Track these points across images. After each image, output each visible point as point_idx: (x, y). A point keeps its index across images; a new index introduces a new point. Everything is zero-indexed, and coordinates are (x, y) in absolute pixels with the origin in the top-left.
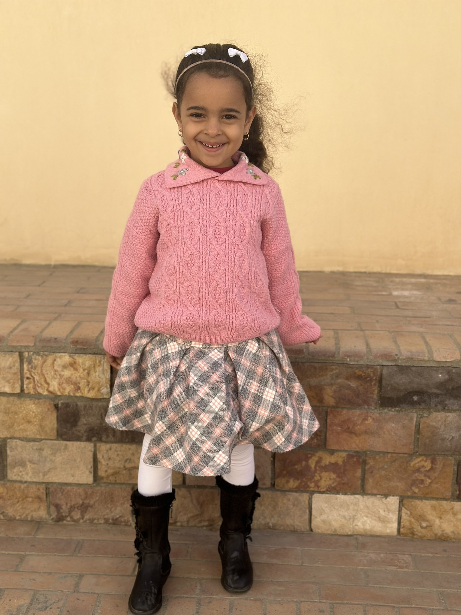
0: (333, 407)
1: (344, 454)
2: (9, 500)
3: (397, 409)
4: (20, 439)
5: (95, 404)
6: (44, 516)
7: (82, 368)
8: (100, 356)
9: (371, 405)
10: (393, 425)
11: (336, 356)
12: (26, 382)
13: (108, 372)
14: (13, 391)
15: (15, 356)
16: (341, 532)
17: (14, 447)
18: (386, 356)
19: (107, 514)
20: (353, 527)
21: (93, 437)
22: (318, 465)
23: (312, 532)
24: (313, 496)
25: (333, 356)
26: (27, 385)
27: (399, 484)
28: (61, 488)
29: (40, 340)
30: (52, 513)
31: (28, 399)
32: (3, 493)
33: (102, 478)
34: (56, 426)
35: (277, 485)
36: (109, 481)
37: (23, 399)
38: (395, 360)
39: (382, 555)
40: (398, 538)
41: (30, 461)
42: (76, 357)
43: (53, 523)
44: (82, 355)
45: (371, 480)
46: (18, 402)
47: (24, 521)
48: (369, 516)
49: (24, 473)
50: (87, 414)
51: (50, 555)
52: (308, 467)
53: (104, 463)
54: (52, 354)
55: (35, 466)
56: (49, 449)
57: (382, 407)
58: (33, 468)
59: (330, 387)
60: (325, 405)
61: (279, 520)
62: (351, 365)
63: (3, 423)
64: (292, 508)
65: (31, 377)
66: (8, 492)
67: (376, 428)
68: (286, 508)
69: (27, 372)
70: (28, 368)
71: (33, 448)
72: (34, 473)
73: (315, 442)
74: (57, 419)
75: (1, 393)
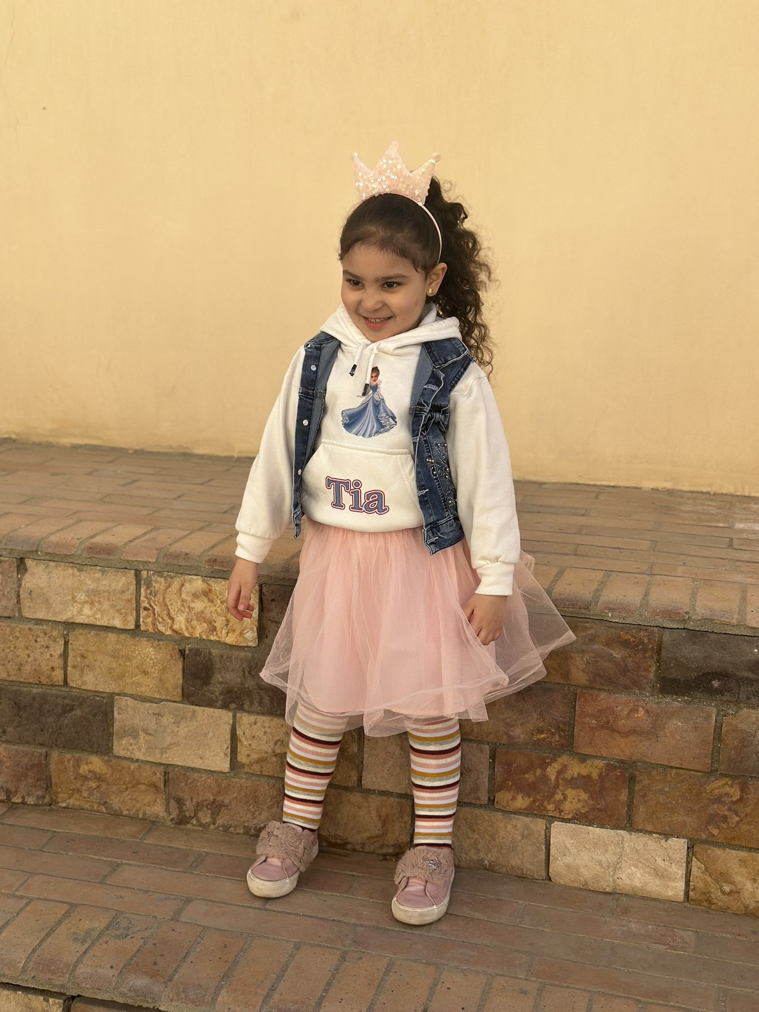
0: (586, 687)
1: (601, 764)
2: (114, 784)
3: (686, 698)
4: (131, 696)
5: (235, 653)
6: (161, 815)
7: (220, 599)
9: (645, 689)
10: (679, 724)
11: (591, 607)
12: (143, 613)
14: (124, 625)
15: (129, 575)
16: (596, 886)
17: (122, 708)
18: (670, 614)
19: (248, 821)
20: (614, 881)
21: (231, 702)
22: (562, 777)
23: (550, 883)
24: (552, 825)
25: (587, 608)
26: (144, 618)
27: (688, 819)
28: (185, 775)
29: (166, 555)
30: (171, 810)
31: (145, 639)
32: (106, 774)
33: (243, 765)
34: (181, 681)
35: (497, 803)
36: (252, 771)
37: (137, 639)
38: (684, 621)
39: (650, 927)
40: (685, 907)
41: (145, 731)
42: (212, 582)
43: (173, 826)
44: (220, 580)
45: (642, 808)
46: (132, 642)
47: (133, 818)
48: (640, 865)
49: (135, 747)
50: (224, 667)
51: (155, 867)
52: (545, 778)
53: (245, 743)
54: (180, 575)
55: (151, 737)
56: (171, 716)
57: (662, 693)
58: (147, 741)
59: (580, 655)
60: (572, 683)
61: (499, 858)
62: (613, 624)
63: (110, 671)
64: (520, 841)
65: (149, 607)
66: (113, 773)
67: (651, 726)
68: (511, 839)
69: (145, 599)
70: (146, 593)
71: (149, 711)
72: (147, 749)
73: (557, 739)
74: (183, 672)
75: (109, 627)
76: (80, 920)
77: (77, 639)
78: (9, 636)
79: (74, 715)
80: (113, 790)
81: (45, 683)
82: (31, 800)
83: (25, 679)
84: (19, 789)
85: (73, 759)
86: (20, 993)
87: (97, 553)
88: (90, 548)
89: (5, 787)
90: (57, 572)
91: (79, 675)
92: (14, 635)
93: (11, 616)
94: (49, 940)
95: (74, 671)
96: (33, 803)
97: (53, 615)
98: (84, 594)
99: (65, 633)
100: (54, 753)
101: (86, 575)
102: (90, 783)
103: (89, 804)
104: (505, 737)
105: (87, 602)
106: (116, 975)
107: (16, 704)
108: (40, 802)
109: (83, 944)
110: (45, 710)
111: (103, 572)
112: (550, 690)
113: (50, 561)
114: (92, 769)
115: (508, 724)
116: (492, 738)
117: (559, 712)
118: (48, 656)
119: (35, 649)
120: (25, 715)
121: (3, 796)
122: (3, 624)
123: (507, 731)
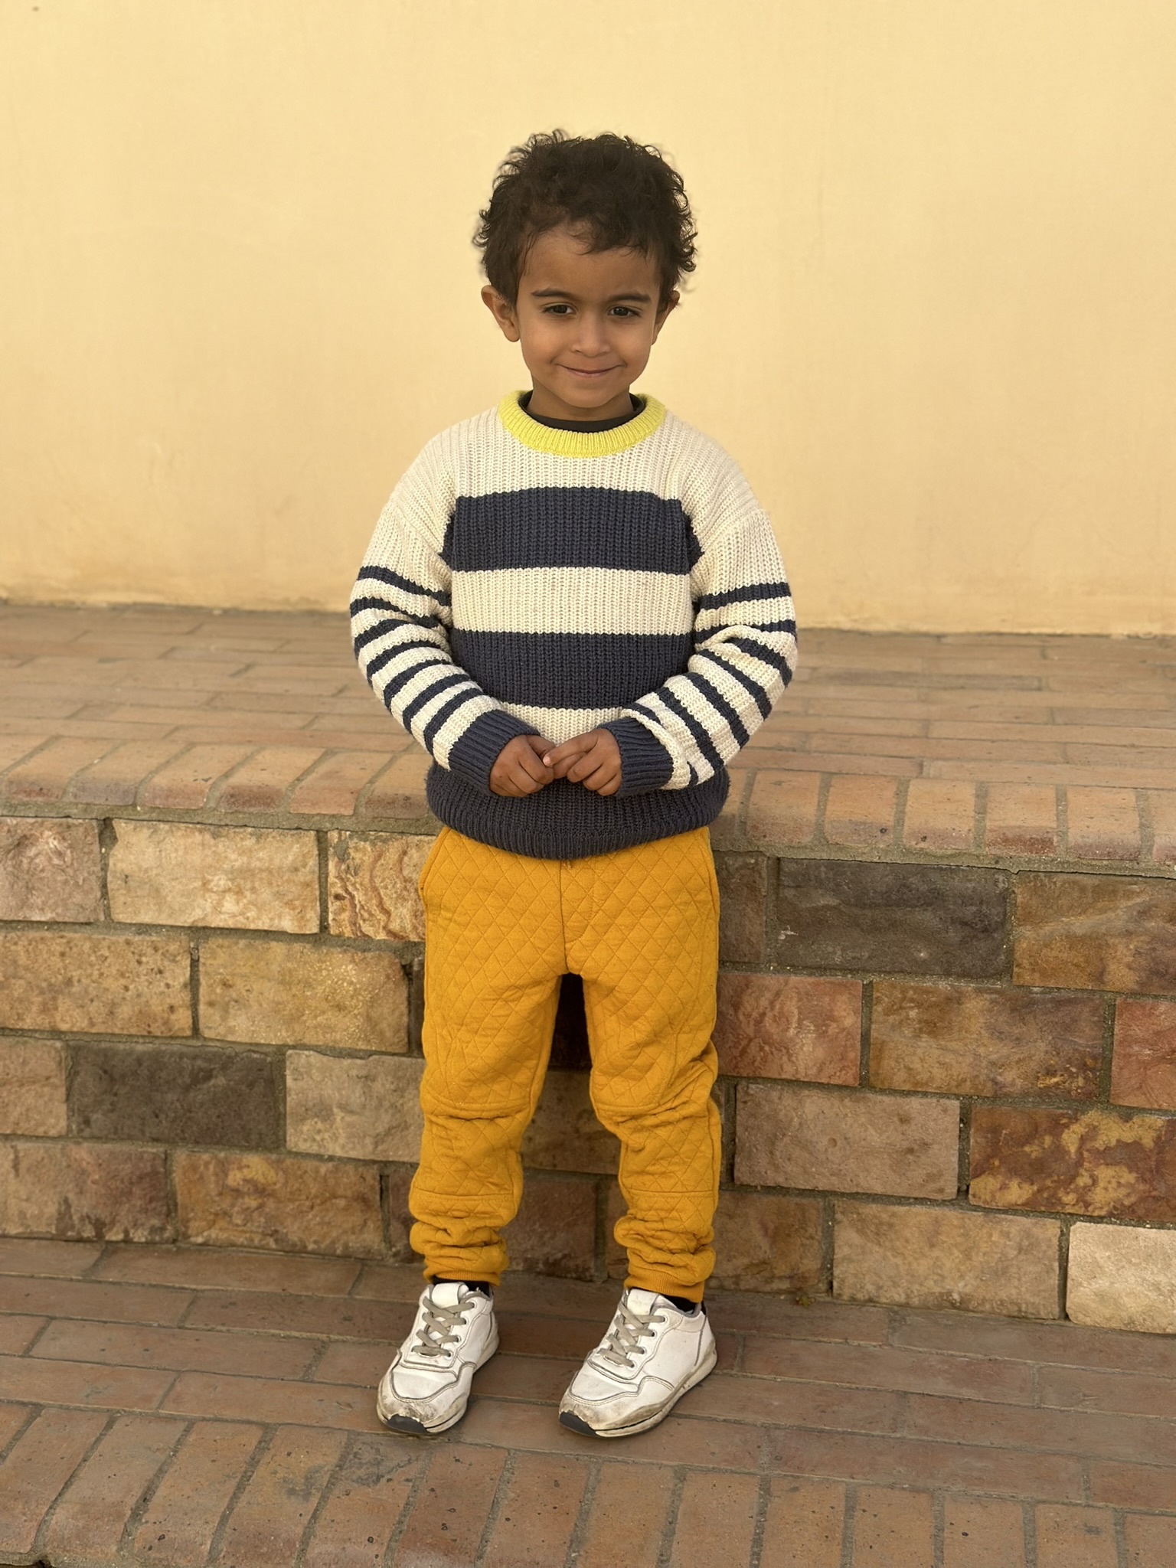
0: (1133, 994)
1: (1159, 1121)
2: (290, 1200)
4: (316, 1049)
6: (375, 1247)
11: (1141, 857)
12: (333, 906)
14: (301, 927)
15: (306, 840)
16: (1149, 1326)
17: (302, 1070)
19: (532, 1249)
22: (1088, 1146)
23: (1067, 1323)
24: (1072, 1228)
25: (1135, 859)
26: (336, 913)
29: (369, 802)
30: (394, 1238)
31: (339, 950)
32: (275, 1184)
34: (405, 1019)
35: (974, 1196)
36: (537, 1166)
37: (324, 949)
41: (343, 1107)
43: (397, 1265)
46: (314, 956)
47: (326, 1257)
49: (326, 1135)
52: (1059, 1151)
54: (399, 837)
55: (355, 1118)
56: (390, 1078)
58: (350, 1125)
59: (1125, 940)
60: (1108, 988)
61: (978, 1287)
63: (277, 1007)
64: (1016, 1256)
65: (345, 895)
66: (287, 1182)
68: (999, 1255)
69: (337, 881)
70: (339, 871)
71: (350, 1073)
72: (348, 1138)
73: (1080, 1084)
74: (409, 1003)
75: (271, 931)
76: (289, 1454)
77: (214, 955)
78: (89, 956)
79: (214, 1086)
80: (288, 1209)
81: (159, 1034)
82: (139, 1236)
83: (122, 1029)
84: (118, 1218)
85: (214, 1162)
87: (244, 803)
88: (232, 796)
89: (93, 1217)
90: (173, 840)
91: (221, 1017)
92: (99, 953)
93: (92, 921)
94: (244, 1498)
95: (211, 1011)
96: (143, 1240)
97: (170, 916)
98: (223, 876)
99: (192, 945)
100: (179, 1152)
101: (227, 843)
102: (246, 1200)
103: (244, 1236)
104: (989, 1084)
105: (229, 890)
106: (381, 1551)
107: (105, 1072)
108: (157, 1238)
109: (307, 1500)
110: (162, 1081)
111: (259, 837)
112: (1070, 1001)
113: (159, 821)
114: (249, 1177)
115: (993, 1064)
116: (967, 1088)
117: (1085, 1038)
118: (162, 988)
119: (138, 976)
120: (123, 1091)
121: (89, 1232)
122: (77, 935)
123: (992, 1076)
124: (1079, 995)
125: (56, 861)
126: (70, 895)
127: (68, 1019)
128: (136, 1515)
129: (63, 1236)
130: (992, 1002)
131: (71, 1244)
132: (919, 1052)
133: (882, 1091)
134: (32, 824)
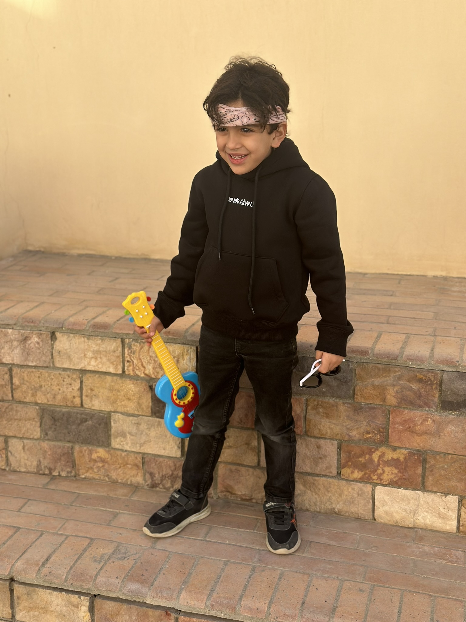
0: (396, 406)
1: (406, 452)
2: (112, 464)
3: (458, 413)
4: (122, 413)
6: (141, 482)
7: (173, 355)
8: (187, 346)
9: (432, 407)
10: (453, 428)
11: (399, 359)
12: (127, 364)
13: (194, 361)
14: (116, 371)
15: (118, 341)
16: (402, 524)
17: (116, 420)
18: (446, 362)
20: (414, 521)
22: (382, 459)
23: (375, 522)
24: (376, 488)
25: (396, 359)
26: (128, 367)
27: (458, 484)
28: (154, 459)
30: (147, 479)
31: (128, 379)
32: (108, 458)
34: (150, 404)
35: (343, 475)
37: (124, 379)
38: (456, 366)
39: (436, 549)
40: (457, 536)
41: (130, 433)
42: (167, 345)
43: (148, 489)
44: (172, 344)
45: (431, 478)
46: (120, 381)
47: (125, 485)
48: (429, 511)
49: (124, 443)
52: (371, 460)
55: (134, 437)
56: (145, 424)
57: (442, 410)
58: (132, 440)
59: (392, 388)
60: (388, 404)
61: (344, 507)
62: (413, 369)
63: (108, 398)
64: (357, 497)
65: (130, 360)
66: (112, 458)
67: (436, 429)
68: (351, 496)
69: (128, 356)
70: (129, 353)
71: (132, 422)
72: (132, 444)
73: (378, 437)
74: (152, 399)
75: (106, 372)
76: (97, 548)
77: (88, 379)
78: (47, 378)
79: (88, 424)
81: (70, 406)
82: (63, 474)
83: (58, 403)
84: (56, 467)
85: (88, 450)
86: (64, 593)
87: (98, 328)
88: (94, 326)
89: (48, 467)
90: (75, 340)
91: (90, 401)
92: (51, 377)
93: (48, 366)
94: (79, 562)
95: (87, 398)
96: (65, 475)
97: (74, 365)
98: (91, 353)
99: (81, 376)
100: (76, 446)
101: (92, 341)
102: (98, 464)
103: (98, 476)
104: (347, 436)
105: (93, 358)
106: (120, 582)
107: (53, 418)
108: (69, 475)
109: (100, 564)
110: (70, 421)
111: (102, 340)
112: (374, 408)
113: (70, 333)
114: (99, 456)
115: (348, 429)
116: (339, 437)
117: (380, 421)
118: (71, 390)
119: (63, 385)
120: (58, 424)
121: (47, 472)
122: (43, 371)
123: (348, 433)
124: (378, 406)
125: (37, 345)
126: (41, 357)
127: (40, 399)
128: (43, 565)
129: (39, 473)
130: (348, 407)
131: (41, 476)
132: (323, 424)
133: (311, 437)
134: (29, 333)
